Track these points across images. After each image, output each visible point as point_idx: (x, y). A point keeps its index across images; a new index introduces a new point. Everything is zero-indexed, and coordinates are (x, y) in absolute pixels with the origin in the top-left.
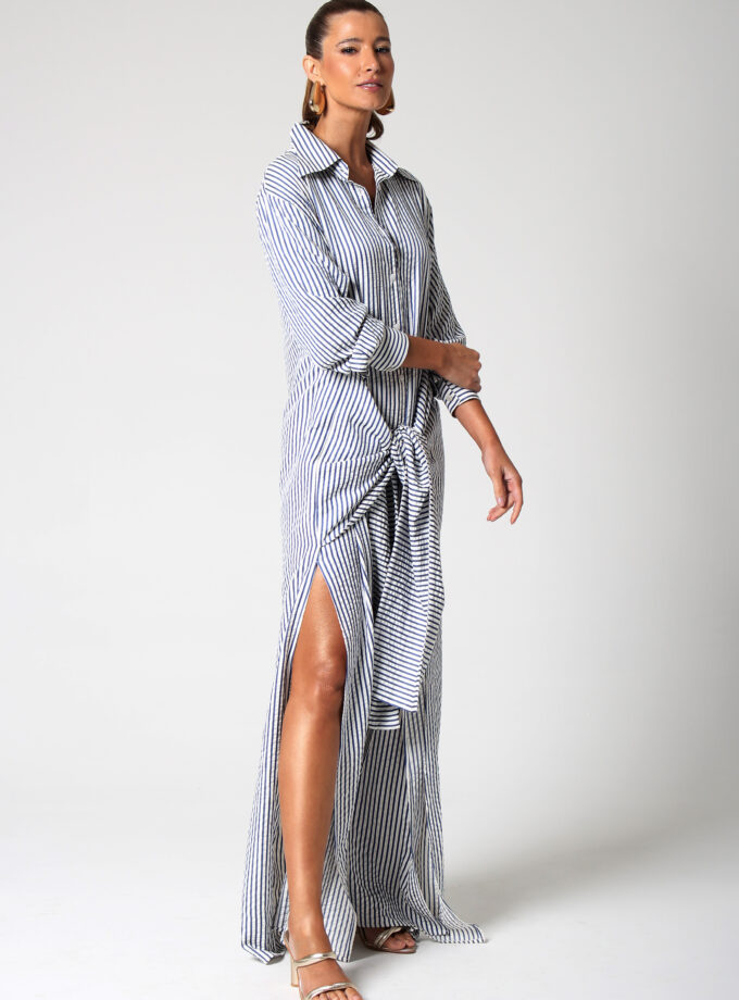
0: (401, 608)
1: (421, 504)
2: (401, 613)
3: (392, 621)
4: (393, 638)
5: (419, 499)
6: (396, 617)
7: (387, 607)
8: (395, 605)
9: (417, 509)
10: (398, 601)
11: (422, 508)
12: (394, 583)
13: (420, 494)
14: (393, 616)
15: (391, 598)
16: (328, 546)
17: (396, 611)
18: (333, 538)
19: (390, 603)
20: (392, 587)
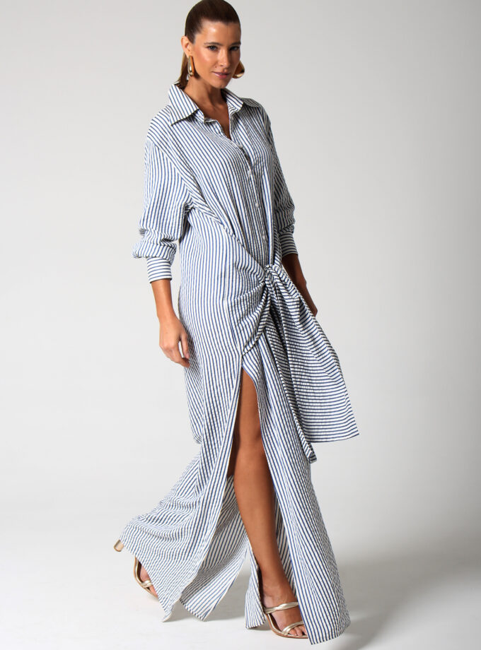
0: (307, 381)
1: (299, 309)
2: (308, 384)
3: (305, 391)
4: (310, 401)
5: (296, 306)
6: (307, 387)
7: (298, 383)
8: (302, 380)
9: (298, 313)
10: (303, 377)
11: (300, 311)
12: (296, 366)
13: (295, 303)
14: (304, 387)
15: (298, 376)
16: (247, 355)
17: (305, 384)
18: (249, 349)
19: (299, 380)
20: (296, 370)
